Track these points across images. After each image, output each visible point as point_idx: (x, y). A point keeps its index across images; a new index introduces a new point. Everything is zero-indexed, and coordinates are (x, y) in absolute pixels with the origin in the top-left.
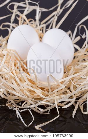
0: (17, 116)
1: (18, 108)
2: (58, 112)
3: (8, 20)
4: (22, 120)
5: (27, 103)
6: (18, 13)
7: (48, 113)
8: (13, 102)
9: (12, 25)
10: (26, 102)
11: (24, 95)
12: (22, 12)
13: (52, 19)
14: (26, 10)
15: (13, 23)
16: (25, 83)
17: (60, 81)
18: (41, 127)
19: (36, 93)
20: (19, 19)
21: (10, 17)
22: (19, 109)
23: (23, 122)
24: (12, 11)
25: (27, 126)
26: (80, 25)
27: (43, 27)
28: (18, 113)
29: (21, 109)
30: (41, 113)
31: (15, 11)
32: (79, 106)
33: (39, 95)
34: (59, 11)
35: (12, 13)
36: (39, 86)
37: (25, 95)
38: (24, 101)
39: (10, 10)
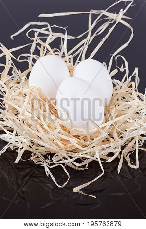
0: (47, 173)
1: (47, 162)
2: (102, 167)
3: (27, 50)
4: (53, 179)
5: (58, 155)
6: (39, 41)
7: (86, 168)
8: (39, 155)
9: (32, 56)
10: (56, 154)
11: (54, 145)
12: (44, 40)
13: (80, 49)
14: (49, 37)
15: (33, 54)
16: (56, 131)
17: (101, 126)
18: (81, 190)
19: (71, 143)
20: (41, 49)
21: (30, 47)
22: (48, 164)
23: (55, 181)
24: (32, 39)
25: (60, 186)
26: (116, 55)
27: (70, 59)
28: (47, 169)
29: (51, 164)
30: (77, 168)
31: (36, 39)
32: (124, 158)
33: (73, 146)
34: (90, 39)
35: (32, 42)
36: (75, 135)
37: (56, 146)
38: (55, 154)
39: (29, 38)
